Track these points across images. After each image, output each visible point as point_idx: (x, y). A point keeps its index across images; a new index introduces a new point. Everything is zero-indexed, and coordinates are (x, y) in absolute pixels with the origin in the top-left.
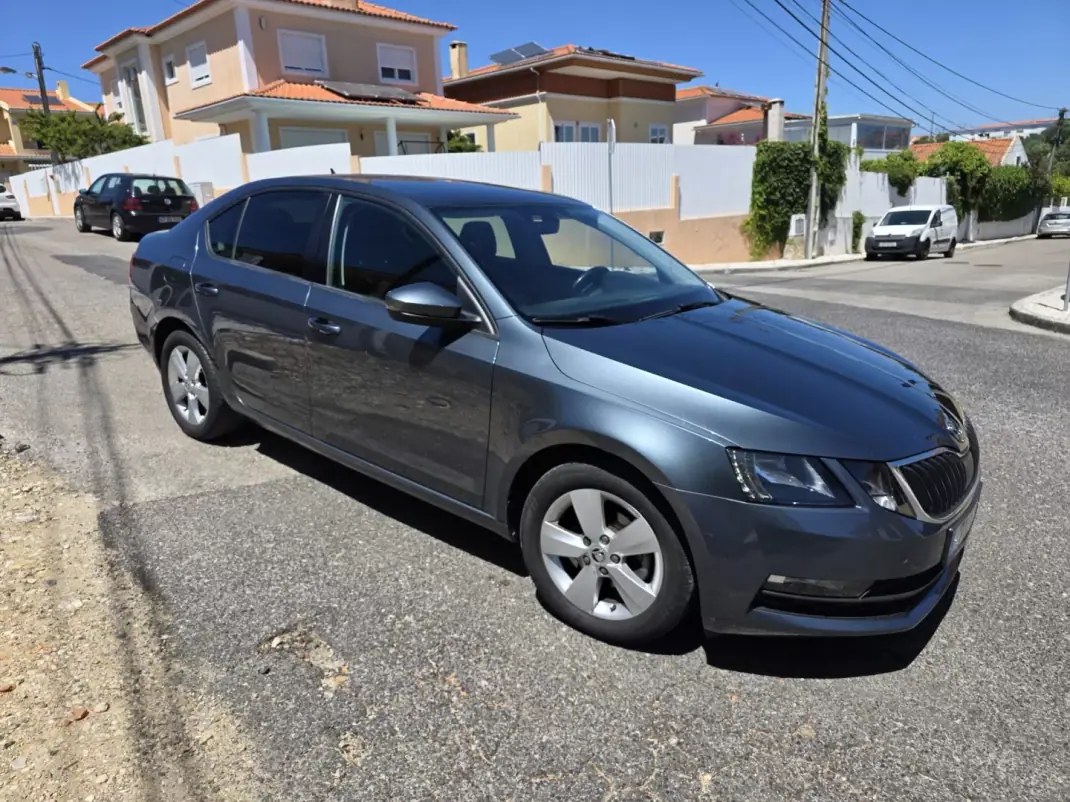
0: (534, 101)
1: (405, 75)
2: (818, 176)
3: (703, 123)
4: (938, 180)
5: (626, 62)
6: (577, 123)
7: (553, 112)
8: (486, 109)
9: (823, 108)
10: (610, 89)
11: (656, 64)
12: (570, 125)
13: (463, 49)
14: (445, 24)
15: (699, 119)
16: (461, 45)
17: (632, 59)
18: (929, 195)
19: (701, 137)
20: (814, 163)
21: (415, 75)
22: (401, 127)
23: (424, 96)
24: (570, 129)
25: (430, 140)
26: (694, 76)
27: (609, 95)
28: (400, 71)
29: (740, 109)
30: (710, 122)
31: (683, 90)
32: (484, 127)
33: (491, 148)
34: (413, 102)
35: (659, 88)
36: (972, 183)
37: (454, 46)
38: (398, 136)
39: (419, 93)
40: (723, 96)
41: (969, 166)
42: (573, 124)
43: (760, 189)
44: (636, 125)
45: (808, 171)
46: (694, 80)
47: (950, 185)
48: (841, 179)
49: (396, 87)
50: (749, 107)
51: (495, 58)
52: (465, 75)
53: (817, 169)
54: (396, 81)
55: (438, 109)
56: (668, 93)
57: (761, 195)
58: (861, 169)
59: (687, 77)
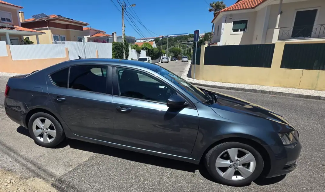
0: (47, 29)
1: (9, 20)
2: (125, 50)
3: (89, 36)
4: (144, 51)
5: (71, 20)
6: (59, 35)
7: (52, 32)
8: (33, 31)
9: (124, 34)
10: (67, 27)
11: (78, 21)
12: (57, 36)
13: (23, 13)
14: (20, 6)
15: (88, 35)
16: (22, 12)
17: (72, 19)
18: (143, 55)
19: (89, 40)
20: (124, 47)
21: (12, 20)
22: (11, 35)
23: (15, 26)
24: (57, 37)
25: (18, 39)
26: (87, 25)
27: (67, 29)
28: (7, 19)
29: (97, 33)
30: (91, 36)
31: (85, 28)
32: (35, 36)
33: (38, 43)
34: (13, 28)
35: (79, 27)
36: (150, 52)
37: (20, 13)
38: (10, 38)
39: (14, 25)
40: (93, 30)
41: (149, 48)
42: (58, 36)
43: (114, 53)
44: (74, 36)
45: (123, 49)
46: (87, 26)
47: (146, 52)
48: (128, 51)
49: (6, 24)
50: (99, 33)
51: (33, 16)
52: (24, 21)
53: (124, 49)
54: (6, 22)
55: (20, 30)
56: (81, 29)
57: (114, 55)
58: (132, 49)
59: (86, 25)
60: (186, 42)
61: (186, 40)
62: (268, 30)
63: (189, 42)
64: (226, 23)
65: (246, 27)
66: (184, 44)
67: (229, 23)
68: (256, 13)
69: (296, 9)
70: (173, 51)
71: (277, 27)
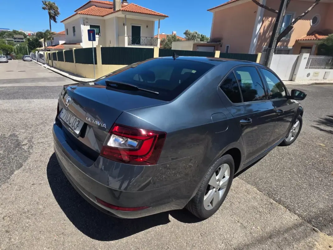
60: (13, 39)
61: (11, 37)
62: (119, 37)
63: (15, 38)
64: (84, 25)
65: (99, 32)
66: (11, 41)
67: (87, 26)
68: (104, 20)
69: (131, 24)
70: (2, 49)
71: (126, 35)
